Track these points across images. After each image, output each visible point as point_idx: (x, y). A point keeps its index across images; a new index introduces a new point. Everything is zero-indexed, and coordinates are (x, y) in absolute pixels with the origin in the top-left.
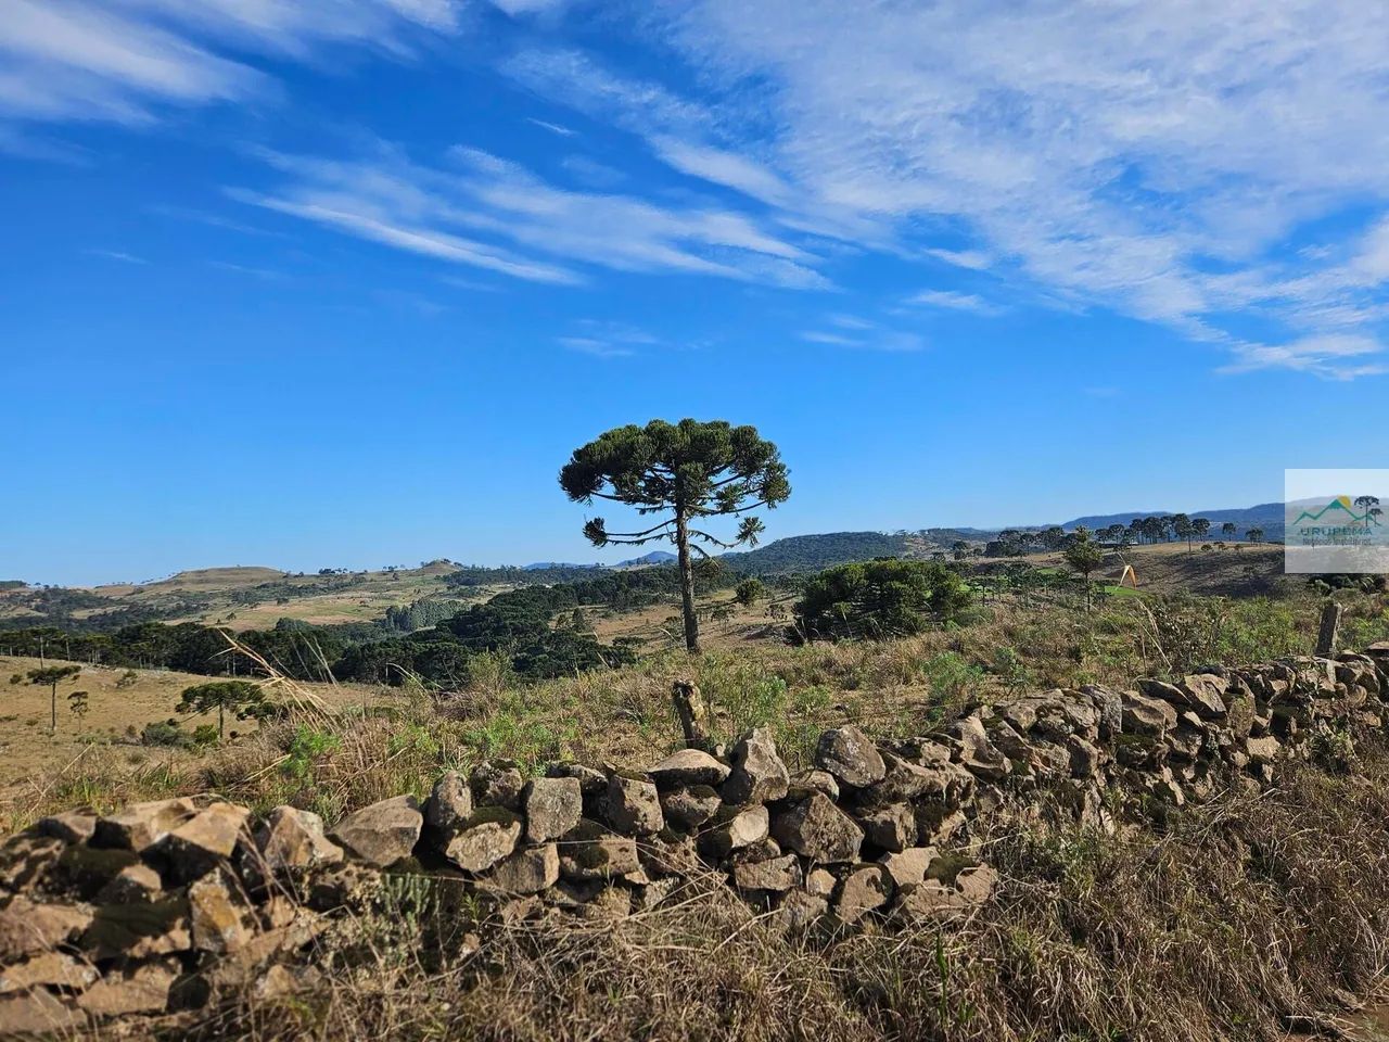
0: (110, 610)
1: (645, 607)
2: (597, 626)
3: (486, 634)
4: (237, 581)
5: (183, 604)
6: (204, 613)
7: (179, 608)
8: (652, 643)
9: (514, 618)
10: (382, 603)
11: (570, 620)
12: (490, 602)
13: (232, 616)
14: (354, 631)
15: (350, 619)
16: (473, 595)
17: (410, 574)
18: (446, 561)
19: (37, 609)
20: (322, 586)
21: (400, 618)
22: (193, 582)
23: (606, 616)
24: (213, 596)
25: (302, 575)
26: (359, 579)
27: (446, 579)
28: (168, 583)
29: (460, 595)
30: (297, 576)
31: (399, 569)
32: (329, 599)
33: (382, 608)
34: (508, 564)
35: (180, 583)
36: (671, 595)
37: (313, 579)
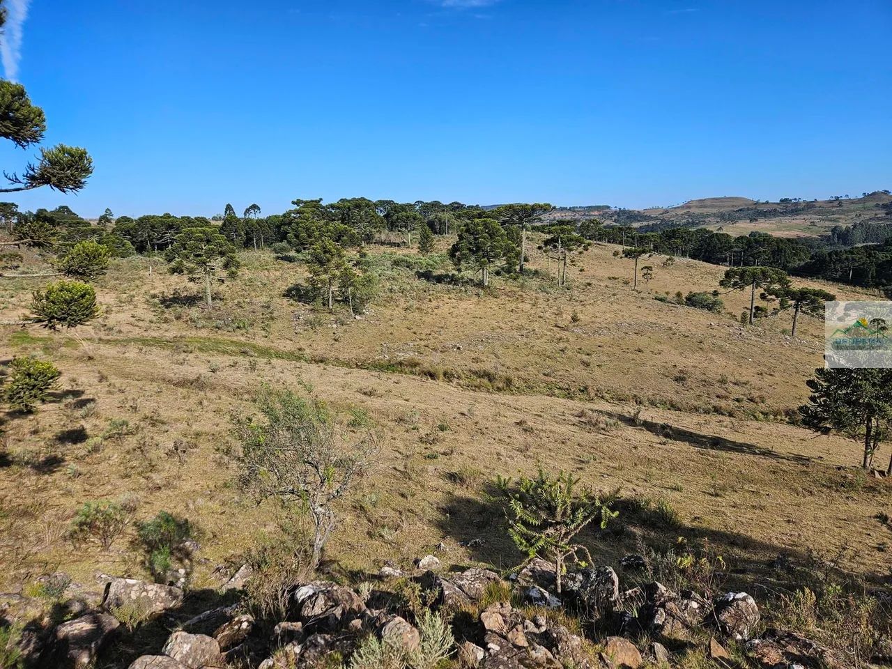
0: (651, 223)
4: (724, 206)
5: (690, 221)
7: (688, 223)
10: (827, 223)
13: (720, 229)
15: (801, 234)
17: (852, 202)
18: (886, 193)
20: (782, 210)
21: (844, 236)
22: (697, 207)
24: (708, 216)
25: (767, 202)
26: (810, 206)
27: (885, 206)
28: (682, 207)
30: (763, 203)
31: (843, 198)
32: (787, 220)
33: (828, 227)
35: (689, 207)
37: (775, 205)
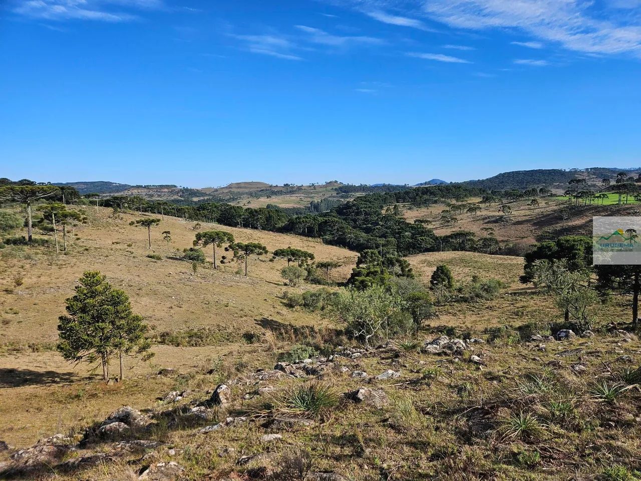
0: (206, 198)
1: (430, 205)
2: (405, 214)
3: (352, 215)
4: (252, 188)
5: (232, 197)
6: (240, 201)
7: (230, 198)
8: (433, 223)
9: (366, 208)
10: (308, 199)
11: (392, 210)
12: (355, 200)
13: (249, 202)
14: (297, 211)
15: (295, 206)
16: (347, 197)
17: (321, 187)
18: (336, 182)
19: (181, 196)
20: (285, 191)
21: (316, 207)
22: (235, 188)
23: (410, 209)
24: (243, 194)
25: (277, 186)
26: (300, 188)
27: (336, 189)
28: (226, 187)
29: (342, 197)
30: (275, 187)
31: (316, 185)
32: (287, 197)
33: (309, 201)
34: (363, 183)
35: (231, 188)
36: (444, 199)
37: (281, 188)
